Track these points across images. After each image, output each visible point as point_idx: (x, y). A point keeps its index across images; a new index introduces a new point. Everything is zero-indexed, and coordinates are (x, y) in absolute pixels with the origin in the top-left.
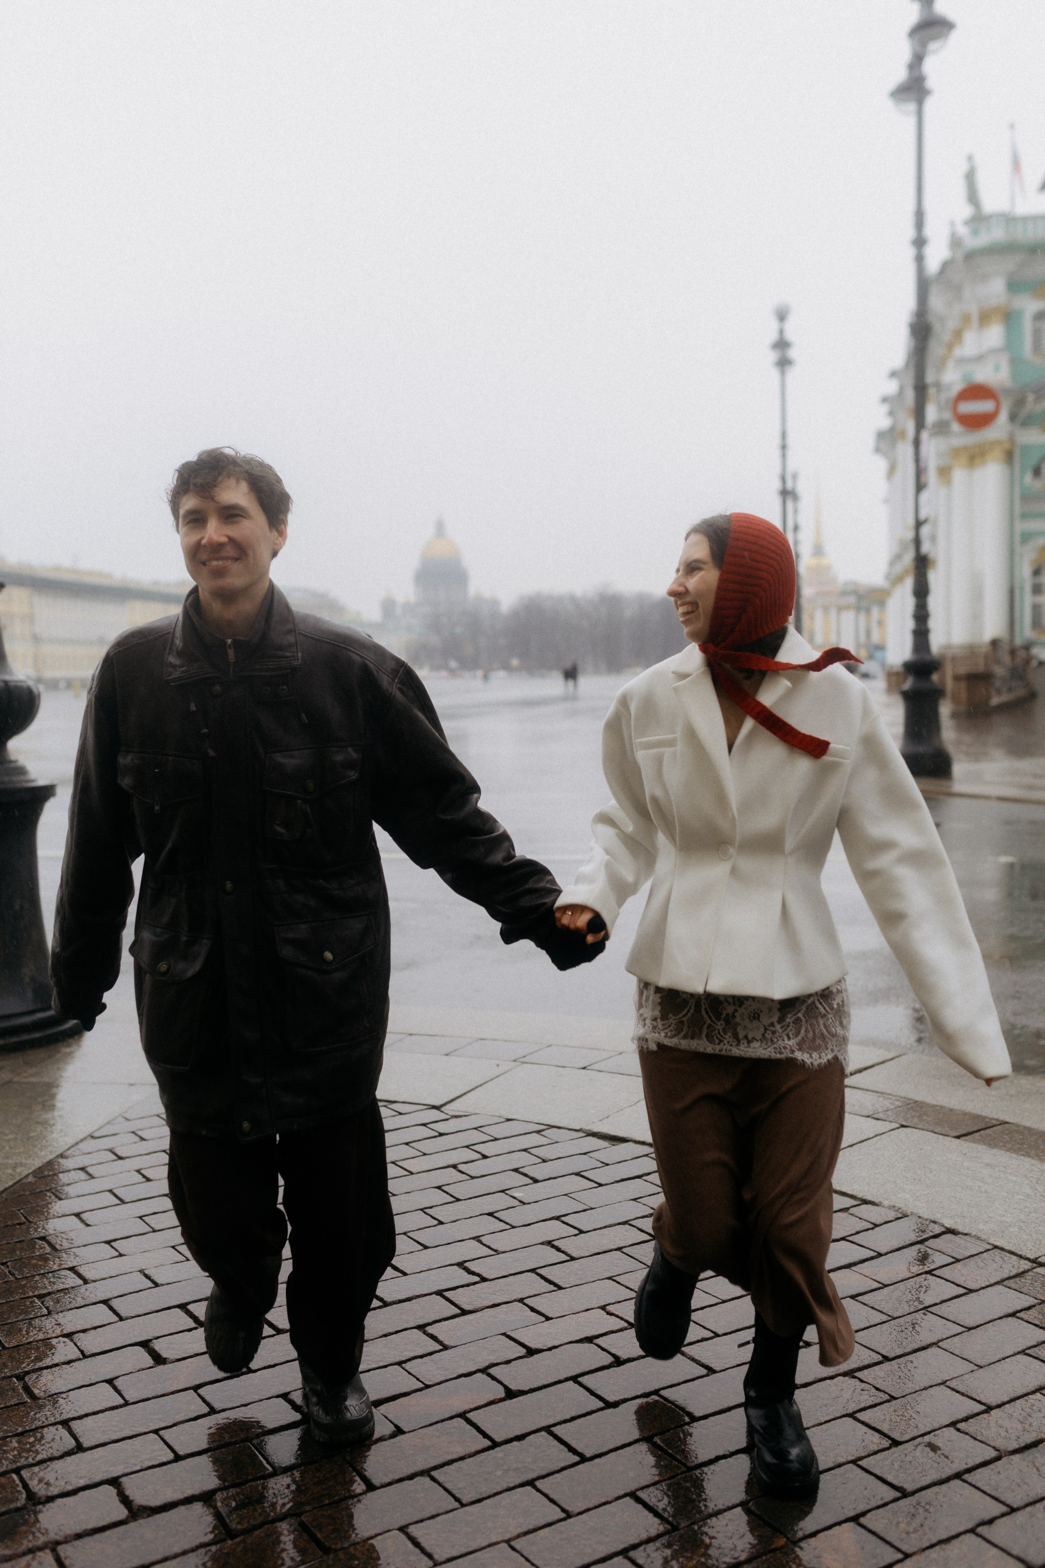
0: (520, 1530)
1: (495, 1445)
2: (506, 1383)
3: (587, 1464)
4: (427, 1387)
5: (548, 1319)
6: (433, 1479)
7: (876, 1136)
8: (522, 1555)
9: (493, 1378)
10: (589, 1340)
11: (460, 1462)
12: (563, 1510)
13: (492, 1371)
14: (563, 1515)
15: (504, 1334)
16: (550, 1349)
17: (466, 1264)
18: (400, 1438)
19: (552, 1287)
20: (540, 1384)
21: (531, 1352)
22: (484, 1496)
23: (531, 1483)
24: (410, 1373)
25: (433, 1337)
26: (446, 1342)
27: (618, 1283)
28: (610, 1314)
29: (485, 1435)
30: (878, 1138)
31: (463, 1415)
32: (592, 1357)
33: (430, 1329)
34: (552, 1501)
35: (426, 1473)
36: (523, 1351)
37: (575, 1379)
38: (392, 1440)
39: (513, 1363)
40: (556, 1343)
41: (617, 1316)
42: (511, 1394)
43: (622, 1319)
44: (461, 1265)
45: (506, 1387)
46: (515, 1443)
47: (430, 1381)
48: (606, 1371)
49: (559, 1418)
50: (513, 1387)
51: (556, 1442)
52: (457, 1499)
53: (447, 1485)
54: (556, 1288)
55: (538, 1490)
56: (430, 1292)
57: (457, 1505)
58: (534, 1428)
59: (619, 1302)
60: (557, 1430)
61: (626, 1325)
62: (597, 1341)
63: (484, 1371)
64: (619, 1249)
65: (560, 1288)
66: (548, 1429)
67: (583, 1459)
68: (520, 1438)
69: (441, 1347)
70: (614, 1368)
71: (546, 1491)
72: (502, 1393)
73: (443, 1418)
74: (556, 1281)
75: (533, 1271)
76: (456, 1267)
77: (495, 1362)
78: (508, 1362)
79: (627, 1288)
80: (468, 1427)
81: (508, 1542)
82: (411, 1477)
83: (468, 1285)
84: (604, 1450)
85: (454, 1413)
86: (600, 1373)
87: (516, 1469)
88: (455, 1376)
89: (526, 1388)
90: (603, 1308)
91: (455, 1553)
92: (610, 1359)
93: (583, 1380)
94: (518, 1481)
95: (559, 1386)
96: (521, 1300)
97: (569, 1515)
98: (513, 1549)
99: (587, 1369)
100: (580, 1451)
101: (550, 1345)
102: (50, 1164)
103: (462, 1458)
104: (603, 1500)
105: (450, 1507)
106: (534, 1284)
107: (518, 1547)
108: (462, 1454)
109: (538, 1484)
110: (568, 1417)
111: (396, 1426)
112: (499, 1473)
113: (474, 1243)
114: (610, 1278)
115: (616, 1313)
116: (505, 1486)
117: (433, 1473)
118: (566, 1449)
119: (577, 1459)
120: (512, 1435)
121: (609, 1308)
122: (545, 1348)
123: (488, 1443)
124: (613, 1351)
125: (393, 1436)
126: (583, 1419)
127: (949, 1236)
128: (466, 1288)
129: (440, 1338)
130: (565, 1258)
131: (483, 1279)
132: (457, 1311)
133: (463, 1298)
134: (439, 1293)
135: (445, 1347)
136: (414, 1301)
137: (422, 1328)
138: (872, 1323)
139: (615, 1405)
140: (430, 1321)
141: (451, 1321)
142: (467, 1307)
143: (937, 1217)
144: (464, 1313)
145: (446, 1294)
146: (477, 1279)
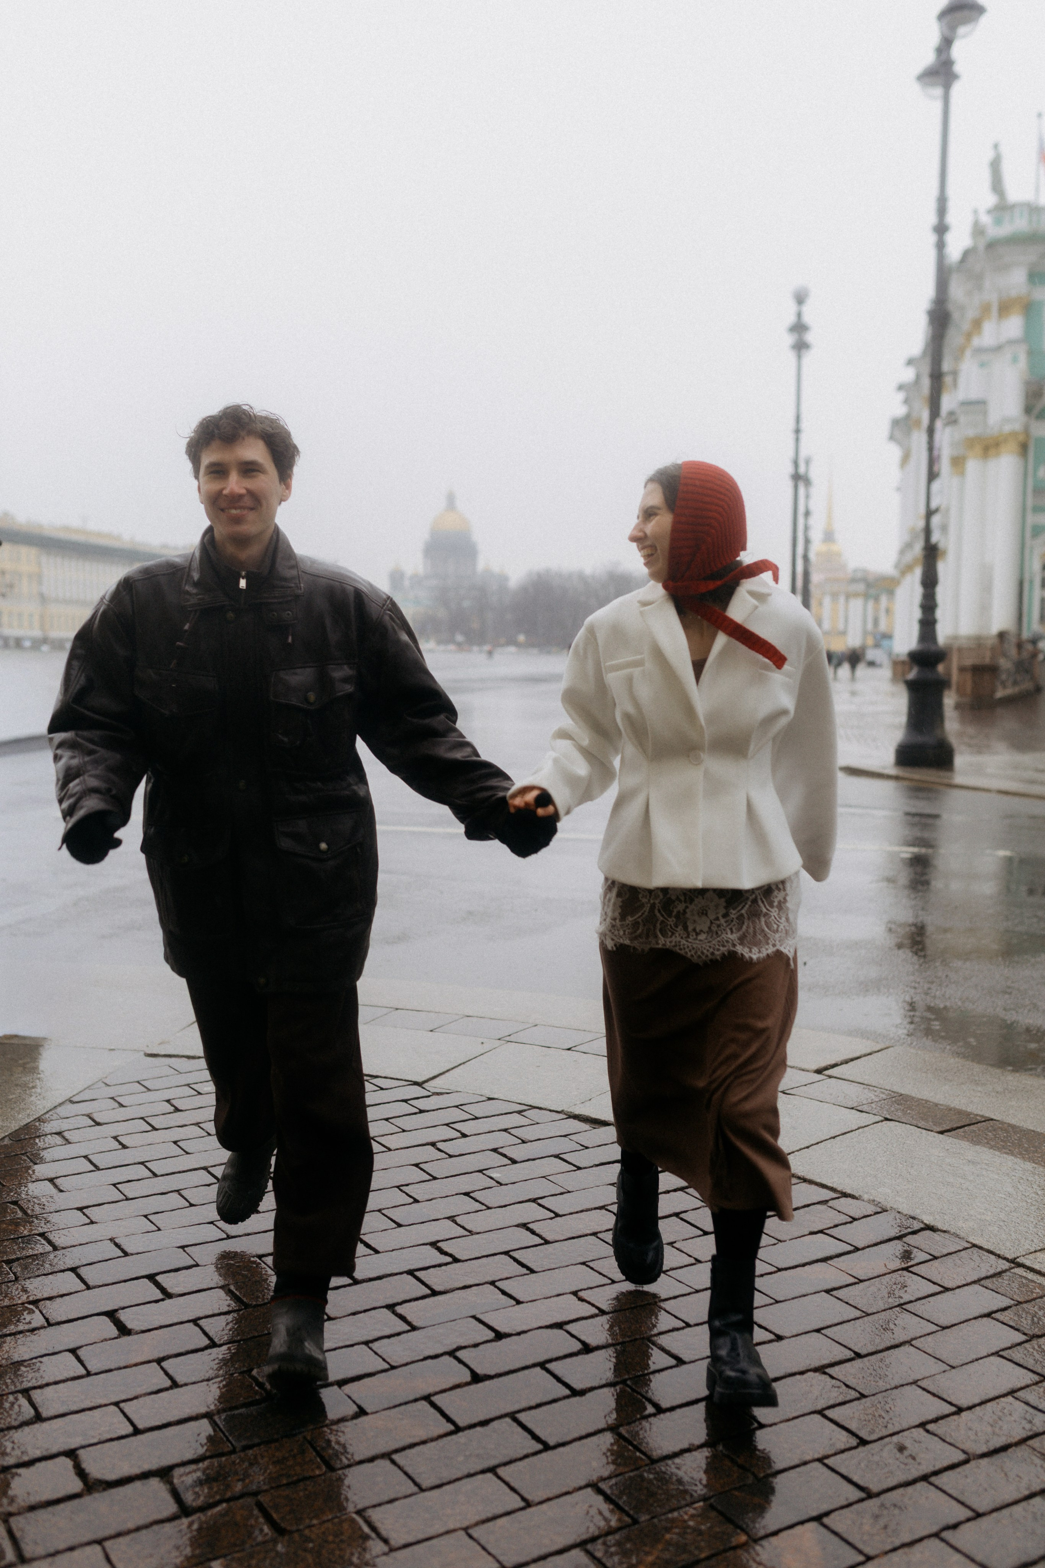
0: (478, 1518)
1: (458, 1429)
2: (472, 1367)
3: (550, 1453)
4: (393, 1368)
5: (519, 1302)
6: (393, 1462)
7: (858, 1129)
8: (479, 1544)
9: (460, 1361)
10: (559, 1326)
11: (422, 1446)
12: (524, 1499)
13: (459, 1354)
14: (523, 1504)
15: (474, 1317)
16: (517, 1334)
17: (439, 1244)
18: (363, 1419)
19: (525, 1271)
20: (508, 1368)
21: (500, 1336)
22: (445, 1481)
23: (492, 1470)
24: (376, 1353)
25: (402, 1318)
26: (415, 1323)
27: (592, 1268)
28: (581, 1300)
29: (449, 1420)
30: (860, 1130)
31: (427, 1398)
32: (562, 1343)
34: (512, 1489)
35: (387, 1456)
36: (492, 1335)
37: (542, 1365)
38: (355, 1421)
39: (481, 1347)
40: (525, 1329)
41: (589, 1303)
42: (477, 1378)
43: (593, 1305)
44: (434, 1244)
45: (473, 1371)
46: (478, 1429)
47: (396, 1362)
48: (574, 1358)
49: (524, 1405)
50: (480, 1371)
51: (519, 1429)
52: (416, 1484)
53: (406, 1469)
54: (528, 1272)
55: (499, 1478)
56: (401, 1271)
57: (416, 1489)
58: (499, 1414)
59: (591, 1288)
60: (521, 1416)
61: (598, 1312)
62: (568, 1327)
63: (451, 1353)
64: (594, 1234)
65: (532, 1271)
66: (512, 1416)
67: (547, 1447)
68: (484, 1423)
69: (409, 1328)
70: (583, 1356)
71: (506, 1478)
72: (468, 1377)
73: (407, 1400)
74: (529, 1265)
75: (506, 1253)
76: (428, 1247)
77: (463, 1345)
78: (476, 1345)
79: (600, 1274)
80: (432, 1410)
81: (465, 1529)
82: (371, 1459)
83: (440, 1265)
84: (569, 1439)
85: (419, 1396)
86: (568, 1360)
87: (478, 1455)
88: (423, 1357)
89: (492, 1373)
90: (575, 1293)
91: (411, 1539)
92: (579, 1346)
93: (550, 1366)
94: (480, 1467)
95: (526, 1371)
96: (493, 1283)
97: (528, 1504)
98: (470, 1537)
99: (555, 1356)
100: (544, 1439)
101: (519, 1330)
102: (27, 1127)
103: (424, 1442)
104: (565, 1490)
105: (409, 1492)
106: (507, 1267)
107: (475, 1535)
108: (424, 1438)
109: (499, 1471)
110: (533, 1404)
111: (359, 1407)
112: (461, 1458)
113: (449, 1223)
114: (584, 1263)
115: (588, 1299)
116: (466, 1472)
117: (393, 1456)
118: (530, 1437)
119: (540, 1447)
120: (477, 1420)
121: (581, 1294)
122: (513, 1333)
123: (451, 1427)
124: (583, 1338)
125: (356, 1417)
126: (548, 1406)
127: (928, 1232)
128: (437, 1268)
129: (409, 1318)
130: (539, 1241)
131: (456, 1260)
132: (428, 1292)
133: (434, 1278)
134: (411, 1273)
135: (414, 1328)
136: (385, 1280)
137: (391, 1307)
138: (846, 1319)
139: (582, 1393)
140: (400, 1300)
141: (420, 1301)
142: (437, 1288)
143: (917, 1213)
144: (434, 1293)
145: (418, 1274)
146: (449, 1259)
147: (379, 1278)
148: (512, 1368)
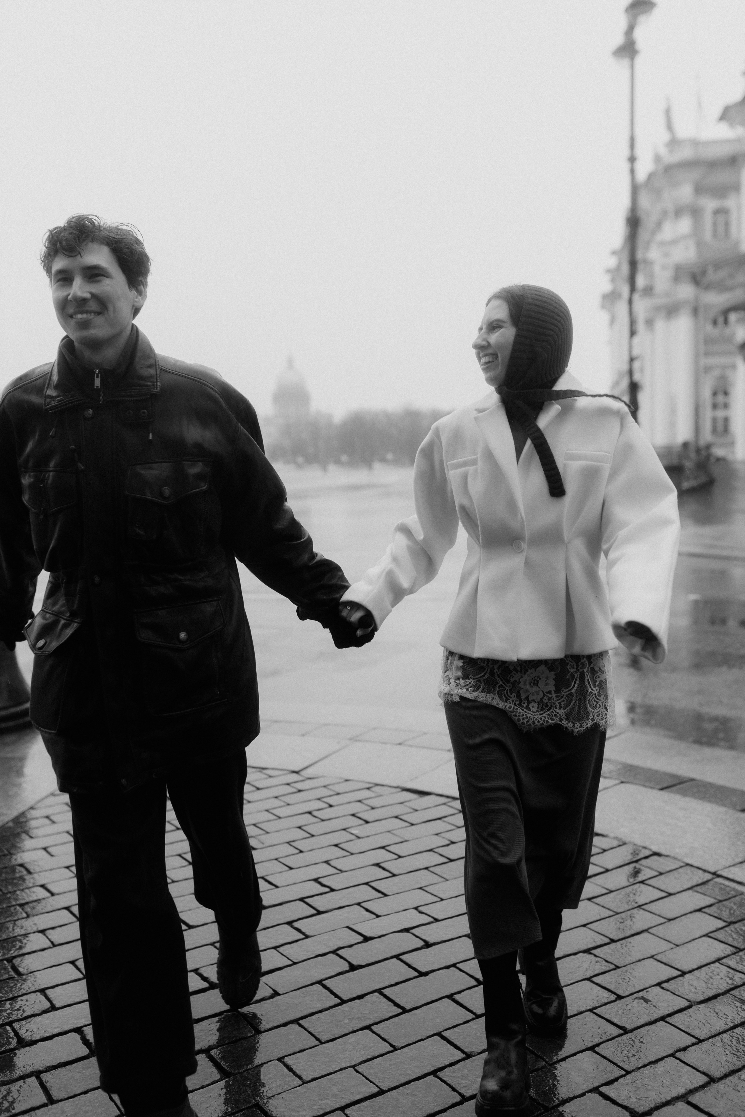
0: (361, 1059)
1: (343, 1002)
2: (349, 960)
3: (407, 1015)
4: (295, 963)
5: (378, 916)
6: (301, 1026)
8: (363, 1076)
9: (341, 957)
10: (407, 930)
11: (319, 1014)
12: (391, 1045)
13: (340, 952)
14: (391, 1049)
15: (348, 927)
16: (380, 937)
17: (320, 880)
18: (277, 998)
19: (380, 895)
20: (373, 961)
21: (367, 939)
22: (337, 1036)
23: (368, 1027)
24: (282, 954)
25: (298, 930)
26: (307, 933)
27: (426, 891)
28: (421, 912)
29: (336, 996)
30: (605, 790)
31: (320, 982)
32: (409, 942)
33: (296, 925)
34: (383, 1039)
35: (296, 1021)
36: (361, 939)
37: (397, 957)
38: (271, 1000)
39: (354, 947)
40: (384, 933)
41: (426, 914)
42: (353, 968)
43: (429, 916)
44: (316, 880)
45: (349, 963)
46: (357, 1001)
47: (297, 959)
48: (419, 951)
49: (387, 984)
50: (355, 963)
51: (385, 1000)
52: (317, 1039)
53: (310, 1030)
54: (382, 896)
55: (374, 1032)
56: (295, 899)
57: (317, 1043)
58: (370, 990)
59: (427, 904)
60: (386, 991)
61: (432, 920)
62: (413, 931)
63: (334, 952)
64: (426, 868)
65: (385, 895)
66: (379, 991)
67: (405, 1011)
68: (360, 997)
69: (303, 937)
70: (425, 950)
71: (379, 1033)
72: (346, 967)
73: (306, 984)
74: (383, 891)
75: (367, 884)
76: (313, 882)
77: (342, 946)
78: (351, 946)
79: (433, 895)
80: (324, 990)
81: (353, 1067)
82: (285, 1024)
83: (321, 894)
84: (419, 1004)
85: (314, 981)
86: (415, 953)
87: (358, 1018)
88: (314, 956)
89: (364, 964)
90: (416, 908)
91: (317, 1075)
92: (422, 943)
93: (402, 957)
94: (359, 1026)
95: (387, 962)
96: (359, 904)
97: (395, 1049)
98: (357, 1072)
99: (406, 950)
100: (402, 1005)
101: (380, 934)
102: (23, 814)
103: (320, 1011)
104: (419, 1038)
105: (313, 1044)
106: (367, 893)
107: (360, 1070)
108: (320, 1009)
109: (374, 1028)
110: (393, 982)
111: (274, 990)
112: (346, 1021)
113: (325, 865)
114: (421, 888)
115: (425, 912)
116: (351, 1030)
117: (300, 1022)
118: (392, 1004)
119: (400, 1011)
120: (355, 995)
121: (420, 909)
122: (376, 936)
123: (338, 1001)
124: (424, 938)
125: (272, 997)
126: (403, 984)
127: (655, 858)
128: (320, 896)
129: (303, 930)
130: (389, 875)
131: (332, 890)
132: (315, 912)
133: (319, 903)
134: (302, 900)
135: (307, 937)
136: (284, 905)
137: (290, 923)
138: (603, 917)
139: (426, 974)
140: (296, 918)
141: (310, 919)
142: (321, 909)
143: (647, 844)
144: (319, 913)
145: (307, 900)
146: (327, 890)
147: (280, 904)
148: (377, 960)
